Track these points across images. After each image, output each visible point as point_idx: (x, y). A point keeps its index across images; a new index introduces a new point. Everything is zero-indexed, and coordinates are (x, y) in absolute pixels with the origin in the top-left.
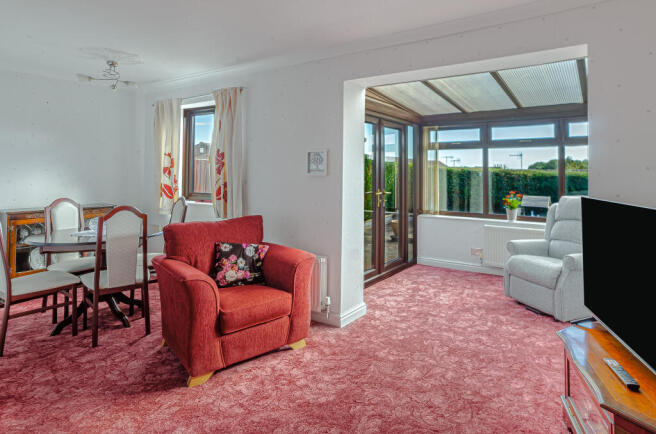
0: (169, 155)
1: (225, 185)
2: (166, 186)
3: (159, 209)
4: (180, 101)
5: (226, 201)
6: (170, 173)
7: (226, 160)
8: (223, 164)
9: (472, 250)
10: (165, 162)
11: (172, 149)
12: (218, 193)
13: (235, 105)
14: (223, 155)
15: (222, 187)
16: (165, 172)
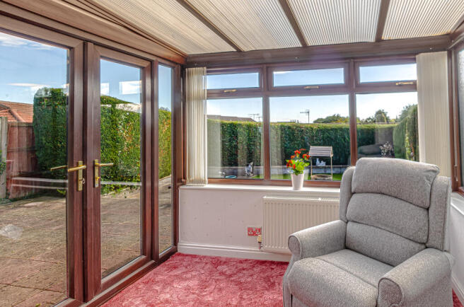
9: (249, 229)
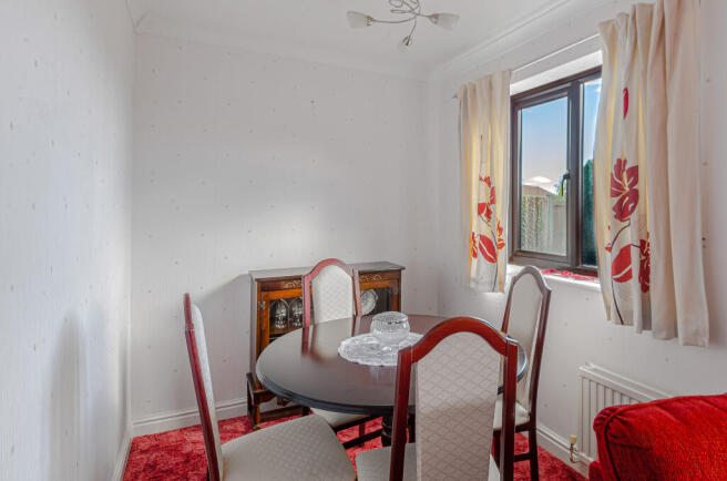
0: (488, 181)
1: (643, 245)
2: (483, 238)
3: (469, 279)
4: (508, 76)
5: (645, 288)
6: (489, 214)
7: (645, 186)
8: (635, 196)
10: (478, 194)
11: (492, 170)
12: (622, 260)
13: (676, 35)
14: (634, 172)
15: (635, 254)
16: (480, 212)
